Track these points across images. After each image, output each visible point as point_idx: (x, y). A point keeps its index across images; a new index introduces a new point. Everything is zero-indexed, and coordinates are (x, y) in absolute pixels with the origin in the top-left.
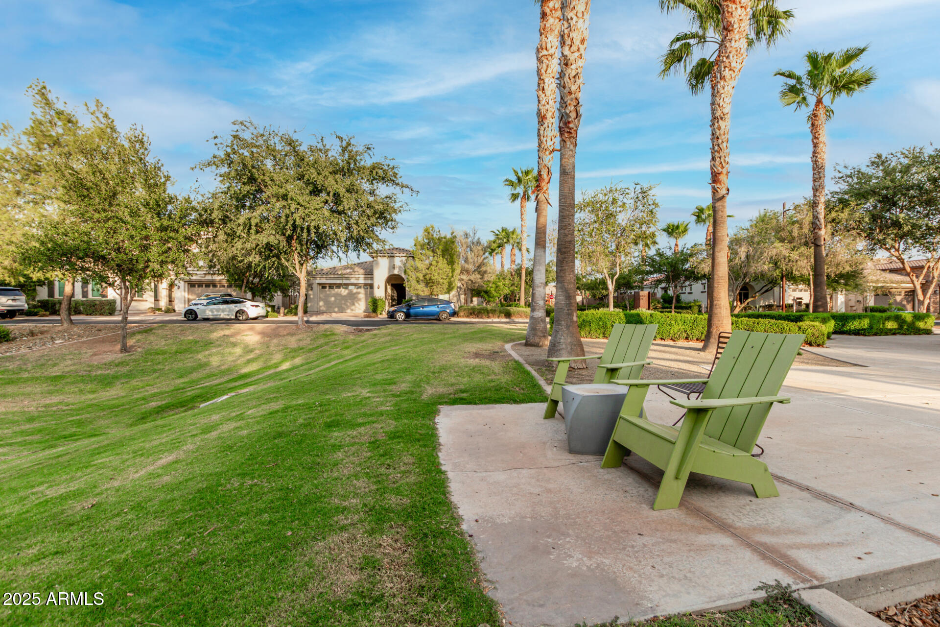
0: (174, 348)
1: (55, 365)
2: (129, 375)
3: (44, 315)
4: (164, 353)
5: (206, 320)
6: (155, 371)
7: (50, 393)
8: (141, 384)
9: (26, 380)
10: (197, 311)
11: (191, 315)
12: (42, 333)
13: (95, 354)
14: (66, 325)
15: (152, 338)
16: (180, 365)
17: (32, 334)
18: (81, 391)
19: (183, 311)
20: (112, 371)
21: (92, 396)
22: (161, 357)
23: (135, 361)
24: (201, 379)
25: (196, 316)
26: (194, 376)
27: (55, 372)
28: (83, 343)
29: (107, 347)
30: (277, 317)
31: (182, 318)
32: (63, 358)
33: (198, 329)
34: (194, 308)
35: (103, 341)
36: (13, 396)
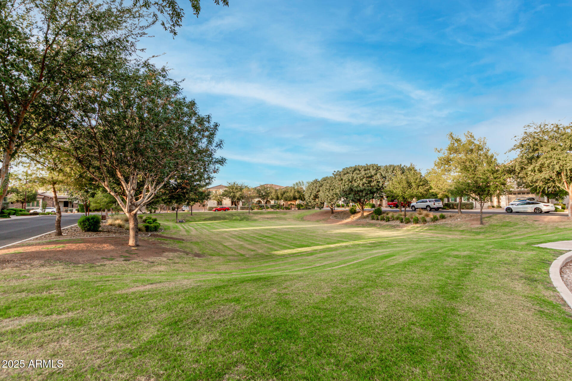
0: (501, 224)
1: (460, 227)
2: (485, 232)
3: (448, 209)
4: (497, 226)
5: (518, 212)
6: (493, 232)
7: (462, 235)
8: (489, 235)
9: (454, 231)
10: (512, 208)
11: (509, 211)
12: (453, 216)
13: (472, 224)
14: (460, 214)
15: (491, 220)
16: (503, 231)
17: (451, 216)
18: (470, 235)
19: (505, 208)
20: (479, 230)
21: (474, 237)
22: (495, 227)
23: (486, 228)
24: (512, 236)
25: (512, 211)
26: (509, 235)
27: (461, 229)
28: (467, 220)
29: (475, 222)
30: (564, 211)
31: (504, 211)
32: (462, 225)
33: (511, 217)
34: (511, 206)
35: (473, 220)
36: (452, 234)
